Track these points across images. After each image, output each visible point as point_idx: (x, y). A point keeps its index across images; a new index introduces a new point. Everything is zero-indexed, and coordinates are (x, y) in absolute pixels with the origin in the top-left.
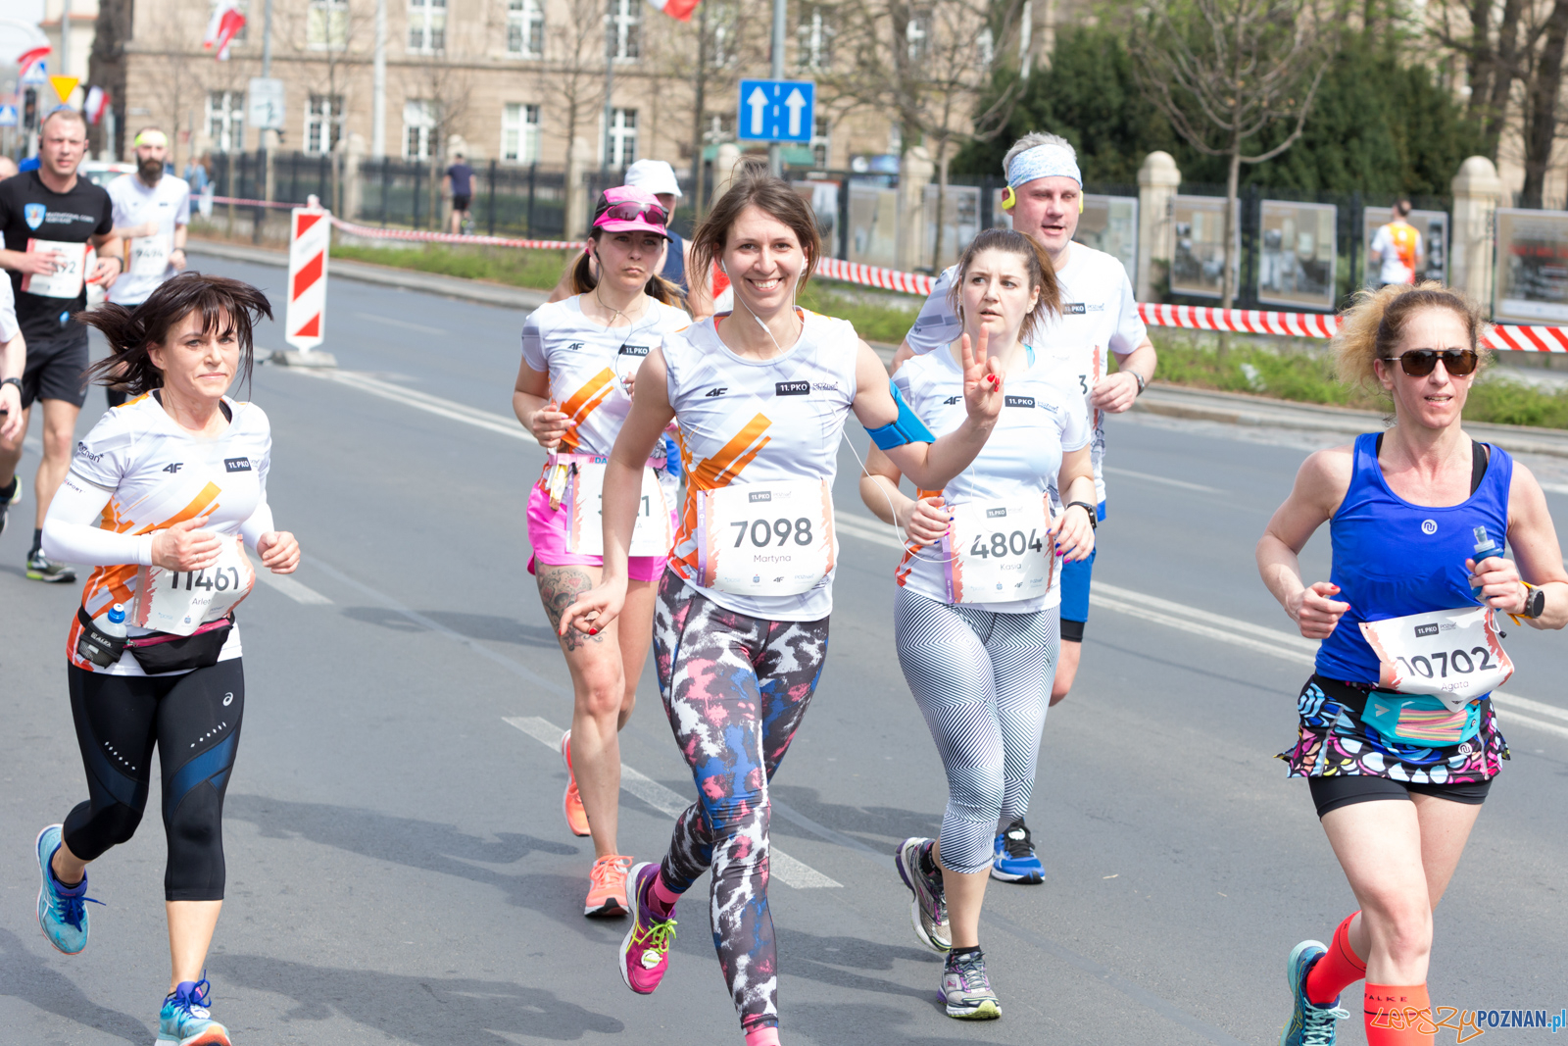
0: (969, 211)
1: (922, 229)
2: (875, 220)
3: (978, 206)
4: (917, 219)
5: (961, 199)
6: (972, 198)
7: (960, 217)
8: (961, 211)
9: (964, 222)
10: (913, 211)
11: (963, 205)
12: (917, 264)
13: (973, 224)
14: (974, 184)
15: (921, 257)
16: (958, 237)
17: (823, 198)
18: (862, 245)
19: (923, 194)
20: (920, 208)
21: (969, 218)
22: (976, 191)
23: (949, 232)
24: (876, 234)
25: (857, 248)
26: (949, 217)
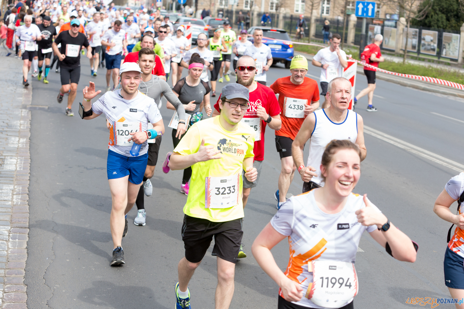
0: (415, 35)
1: (403, 39)
2: (390, 36)
3: (418, 34)
4: (401, 36)
5: (413, 32)
6: (416, 32)
7: (413, 36)
8: (413, 35)
9: (414, 38)
10: (400, 34)
11: (414, 33)
12: (401, 48)
13: (416, 38)
14: (417, 28)
15: (402, 47)
16: (412, 42)
17: (377, 29)
18: (387, 42)
19: (403, 30)
20: (403, 34)
21: (415, 37)
22: (417, 30)
23: (410, 40)
24: (391, 40)
25: (385, 43)
26: (410, 36)
